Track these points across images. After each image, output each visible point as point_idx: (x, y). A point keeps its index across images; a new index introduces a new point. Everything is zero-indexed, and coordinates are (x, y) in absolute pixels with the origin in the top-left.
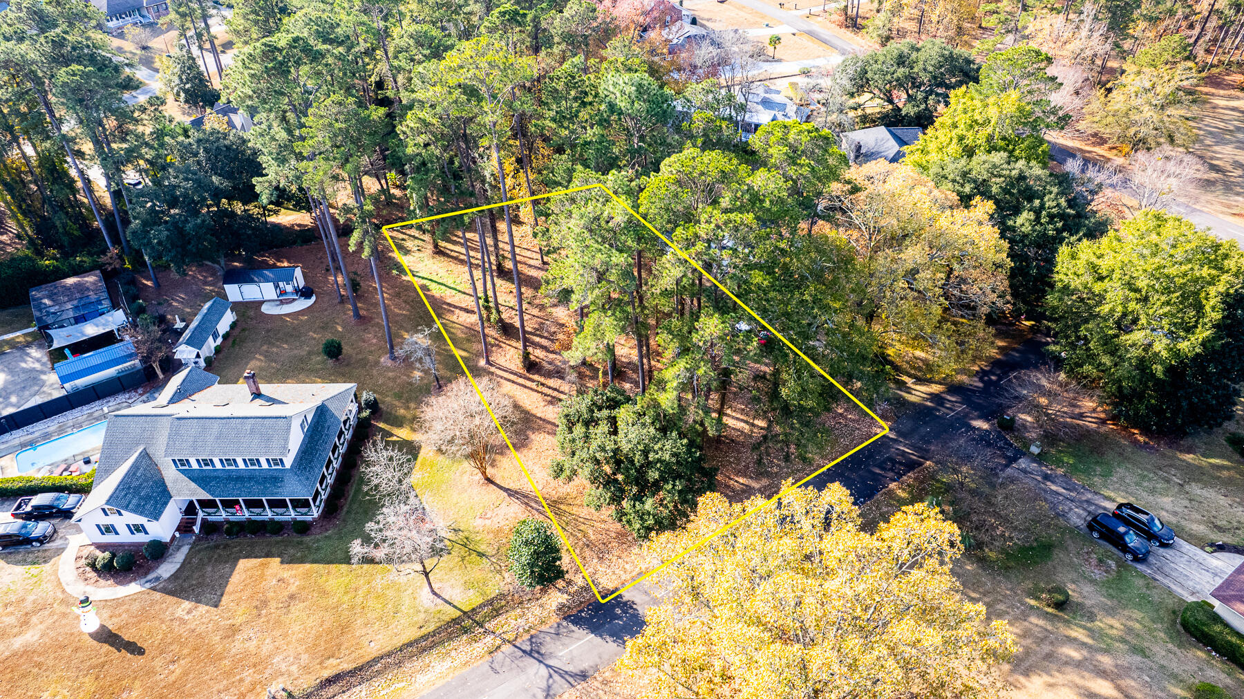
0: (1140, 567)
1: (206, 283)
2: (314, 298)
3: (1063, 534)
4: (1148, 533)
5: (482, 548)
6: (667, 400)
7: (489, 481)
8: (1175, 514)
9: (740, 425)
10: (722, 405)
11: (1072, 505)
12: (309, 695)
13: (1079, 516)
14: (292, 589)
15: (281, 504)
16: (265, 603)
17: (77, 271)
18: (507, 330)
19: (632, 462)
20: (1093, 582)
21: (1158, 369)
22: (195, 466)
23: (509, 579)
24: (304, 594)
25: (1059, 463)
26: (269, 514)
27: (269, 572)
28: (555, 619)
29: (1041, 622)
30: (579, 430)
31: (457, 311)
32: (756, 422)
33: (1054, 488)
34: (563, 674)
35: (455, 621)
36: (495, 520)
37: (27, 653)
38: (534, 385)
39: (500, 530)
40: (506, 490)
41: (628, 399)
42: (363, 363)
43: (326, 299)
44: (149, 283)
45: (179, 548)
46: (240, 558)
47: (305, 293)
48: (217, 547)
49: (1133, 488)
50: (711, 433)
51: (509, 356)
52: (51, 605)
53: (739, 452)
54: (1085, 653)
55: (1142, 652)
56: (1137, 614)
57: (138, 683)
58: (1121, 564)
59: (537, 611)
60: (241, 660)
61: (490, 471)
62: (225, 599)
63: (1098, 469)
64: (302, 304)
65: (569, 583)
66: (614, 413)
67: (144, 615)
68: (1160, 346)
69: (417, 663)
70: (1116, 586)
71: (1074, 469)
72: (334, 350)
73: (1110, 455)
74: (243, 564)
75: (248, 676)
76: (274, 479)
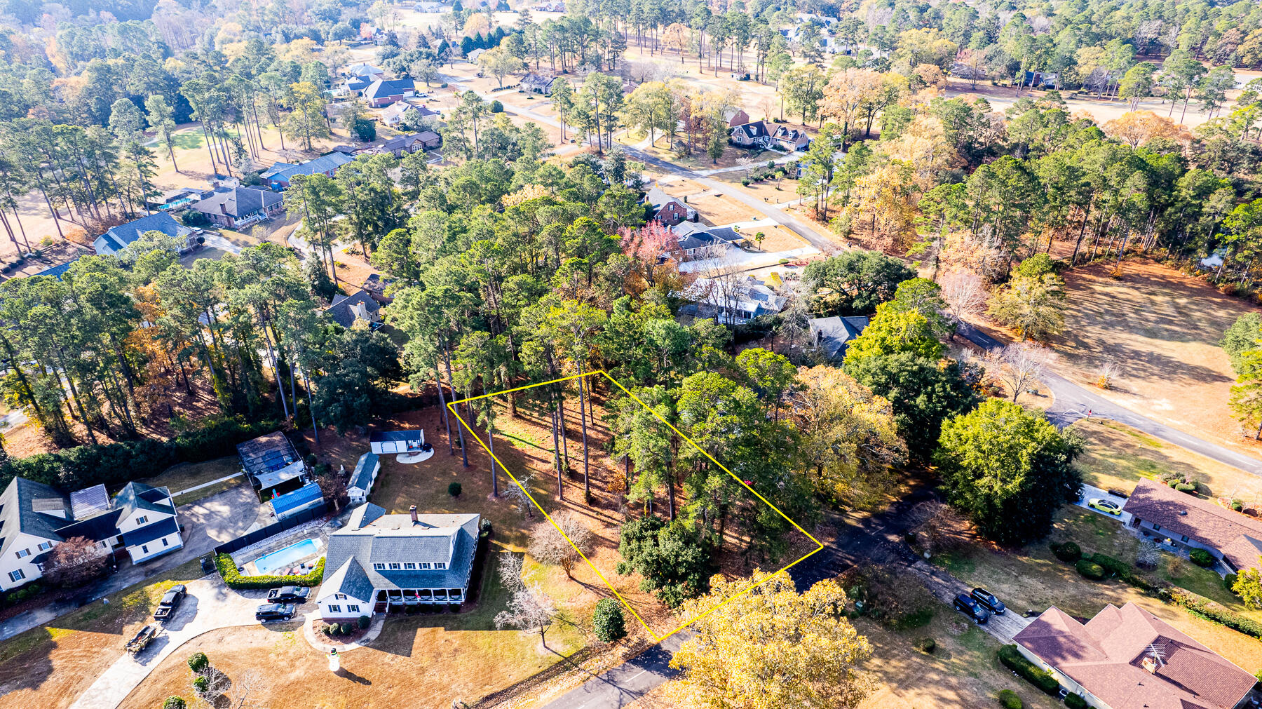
0: (982, 627)
1: (352, 440)
2: (432, 451)
3: (938, 608)
4: (989, 606)
5: (572, 620)
6: (689, 524)
7: (572, 578)
8: (1010, 594)
9: (734, 541)
10: (722, 528)
11: (947, 591)
12: (477, 706)
13: (950, 597)
14: (456, 645)
15: (443, 593)
16: (440, 654)
17: (265, 432)
18: (573, 475)
19: (668, 562)
20: (952, 636)
21: (997, 501)
22: (387, 568)
23: (593, 638)
24: (463, 648)
25: (942, 564)
26: (433, 600)
27: (438, 636)
28: (621, 662)
29: (918, 660)
30: (634, 544)
31: (535, 461)
32: (744, 538)
33: (937, 580)
34: (629, 693)
35: (560, 663)
36: (579, 603)
37: (298, 682)
38: (594, 515)
39: (582, 609)
40: (583, 584)
41: (663, 525)
42: (476, 499)
43: (441, 451)
44: (311, 440)
45: (377, 622)
46: (417, 628)
47: (426, 448)
48: (401, 621)
49: (986, 579)
50: (716, 544)
51: (576, 493)
52: (305, 655)
53: (734, 559)
54: (942, 676)
55: (975, 675)
56: (977, 653)
57: (371, 700)
58: (971, 625)
59: (610, 657)
60: (431, 687)
61: (572, 573)
62: (413, 652)
63: (967, 567)
64: (425, 456)
65: (628, 641)
66: (655, 533)
67: (365, 662)
68: (997, 487)
69: (540, 688)
70: (966, 640)
71: (951, 568)
72: (455, 491)
73: (976, 558)
74: (420, 631)
75: (438, 696)
76: (438, 576)
